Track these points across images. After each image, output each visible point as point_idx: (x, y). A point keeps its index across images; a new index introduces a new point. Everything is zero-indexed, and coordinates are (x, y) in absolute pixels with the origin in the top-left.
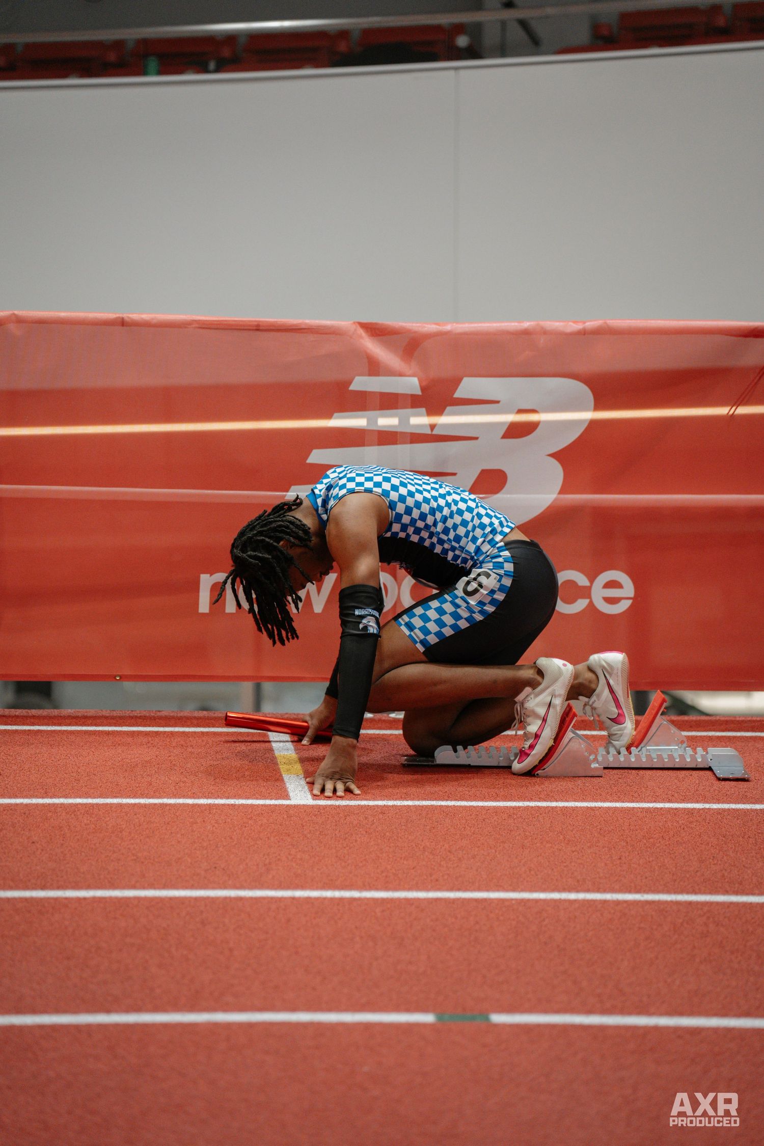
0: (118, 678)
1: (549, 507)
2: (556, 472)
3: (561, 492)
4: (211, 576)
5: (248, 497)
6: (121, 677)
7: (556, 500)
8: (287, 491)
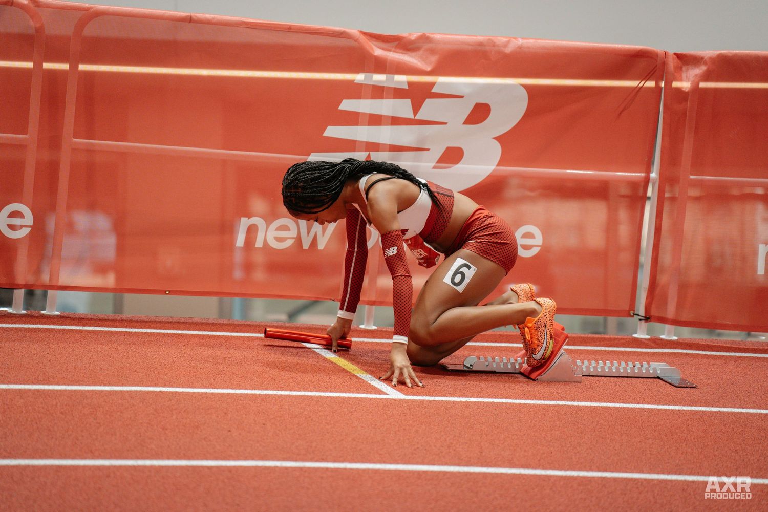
0: (167, 293)
1: (489, 176)
2: (496, 150)
3: (498, 165)
4: (249, 219)
5: (279, 159)
6: (170, 292)
7: (494, 171)
8: (309, 155)
